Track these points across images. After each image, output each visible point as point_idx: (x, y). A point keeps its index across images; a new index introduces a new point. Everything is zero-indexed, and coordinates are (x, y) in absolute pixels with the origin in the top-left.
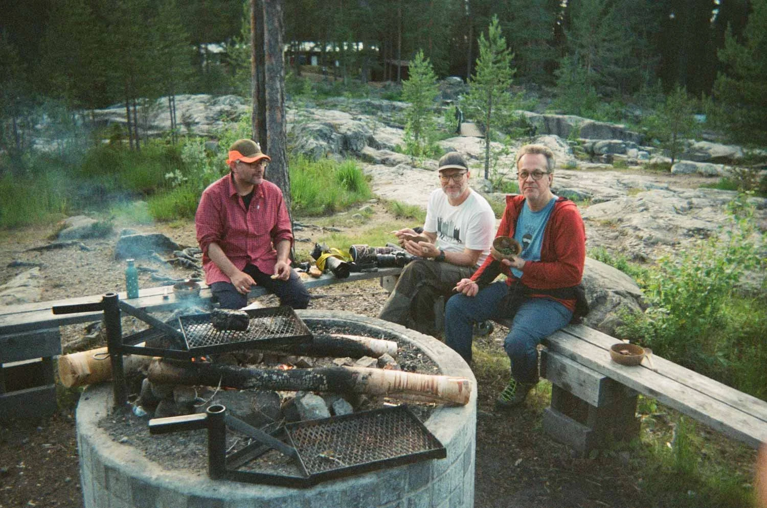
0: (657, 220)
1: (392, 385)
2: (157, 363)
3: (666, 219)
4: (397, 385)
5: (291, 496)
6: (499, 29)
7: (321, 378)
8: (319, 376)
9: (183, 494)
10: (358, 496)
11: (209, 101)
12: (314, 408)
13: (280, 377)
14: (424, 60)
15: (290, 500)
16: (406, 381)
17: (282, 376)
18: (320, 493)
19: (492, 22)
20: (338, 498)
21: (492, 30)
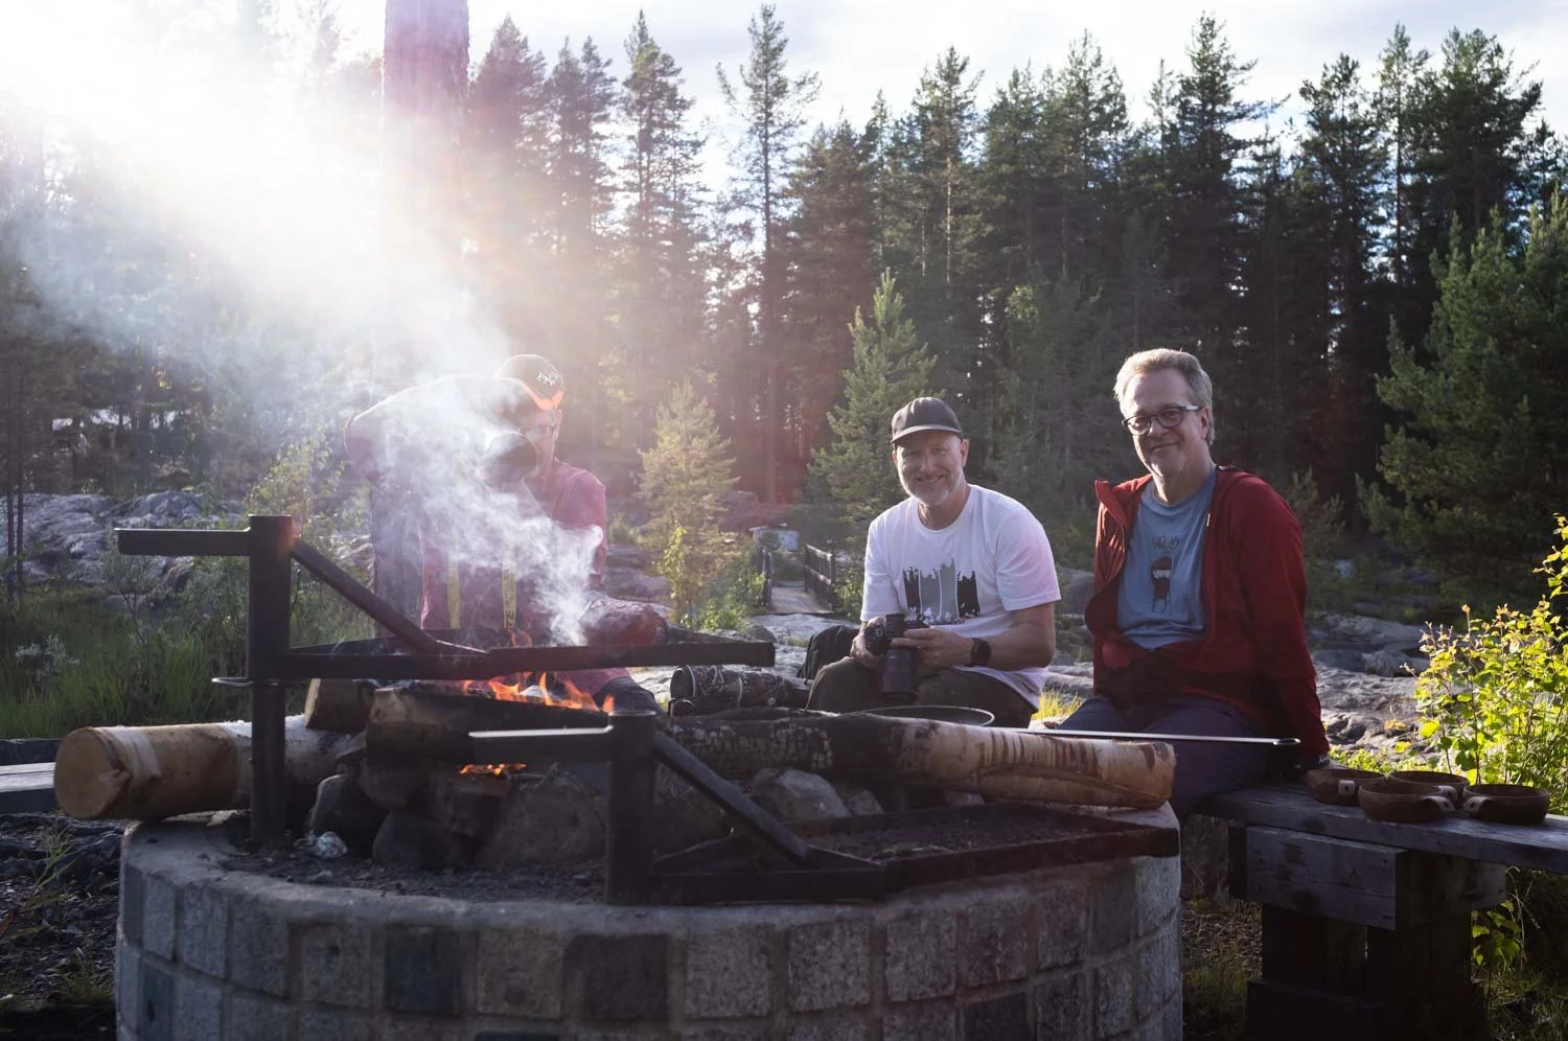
0: (1348, 690)
1: (988, 752)
2: (394, 697)
3: (1367, 687)
4: (1000, 752)
5: (840, 920)
6: (899, 298)
7: (815, 735)
8: (809, 731)
9: (552, 938)
10: (993, 936)
11: (104, 506)
12: (811, 798)
13: (713, 734)
14: (693, 403)
15: (837, 931)
16: (1018, 743)
17: (718, 730)
18: (908, 916)
19: (880, 285)
20: (949, 931)
21: (880, 302)
